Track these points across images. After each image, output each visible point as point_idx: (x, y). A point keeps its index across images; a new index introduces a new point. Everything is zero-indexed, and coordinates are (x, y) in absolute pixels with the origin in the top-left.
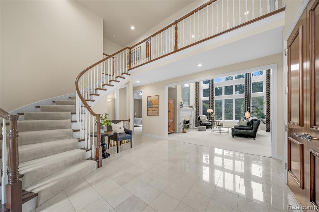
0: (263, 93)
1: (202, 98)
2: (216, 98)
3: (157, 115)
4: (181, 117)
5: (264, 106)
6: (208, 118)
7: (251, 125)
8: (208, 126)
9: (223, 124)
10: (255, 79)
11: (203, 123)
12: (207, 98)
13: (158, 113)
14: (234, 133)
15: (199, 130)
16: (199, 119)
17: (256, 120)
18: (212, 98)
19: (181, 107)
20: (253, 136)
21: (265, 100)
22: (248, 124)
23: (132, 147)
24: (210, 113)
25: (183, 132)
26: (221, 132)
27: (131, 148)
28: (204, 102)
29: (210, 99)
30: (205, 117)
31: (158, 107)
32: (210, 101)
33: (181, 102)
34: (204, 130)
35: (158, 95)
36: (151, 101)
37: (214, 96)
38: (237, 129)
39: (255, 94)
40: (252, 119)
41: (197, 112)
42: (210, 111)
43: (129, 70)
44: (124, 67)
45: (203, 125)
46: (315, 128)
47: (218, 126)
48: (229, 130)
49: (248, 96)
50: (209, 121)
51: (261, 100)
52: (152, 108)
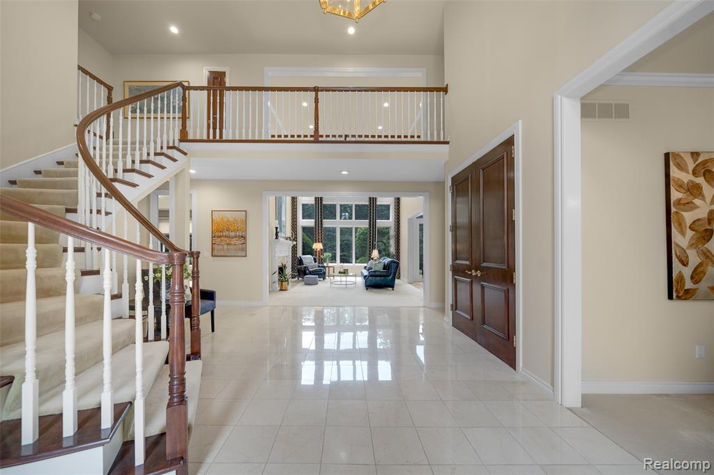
0: (390, 223)
1: (302, 222)
2: (327, 223)
3: (243, 254)
4: (277, 258)
5: (392, 242)
6: (315, 260)
7: (388, 269)
8: (321, 274)
9: (347, 270)
10: (382, 201)
11: (311, 270)
12: (310, 223)
13: (245, 250)
14: (368, 283)
15: (306, 284)
16: (301, 262)
17: (394, 262)
18: (319, 223)
19: (276, 238)
20: (391, 285)
21: (392, 233)
22: (385, 268)
23: (215, 330)
24: (318, 250)
25: (281, 290)
26: (348, 283)
27: (213, 330)
28: (304, 229)
29: (316, 225)
30: (310, 258)
31: (244, 237)
32: (316, 228)
33: (277, 228)
34: (316, 283)
35: (245, 211)
36: (235, 220)
37: (324, 220)
38: (371, 276)
39: (381, 223)
40: (388, 260)
41: (294, 248)
42: (318, 246)
43: (181, 141)
44: (171, 132)
45: (311, 273)
46: (485, 264)
47: (342, 273)
48: (360, 280)
49: (372, 225)
50: (319, 267)
51: (388, 233)
52: (226, 239)
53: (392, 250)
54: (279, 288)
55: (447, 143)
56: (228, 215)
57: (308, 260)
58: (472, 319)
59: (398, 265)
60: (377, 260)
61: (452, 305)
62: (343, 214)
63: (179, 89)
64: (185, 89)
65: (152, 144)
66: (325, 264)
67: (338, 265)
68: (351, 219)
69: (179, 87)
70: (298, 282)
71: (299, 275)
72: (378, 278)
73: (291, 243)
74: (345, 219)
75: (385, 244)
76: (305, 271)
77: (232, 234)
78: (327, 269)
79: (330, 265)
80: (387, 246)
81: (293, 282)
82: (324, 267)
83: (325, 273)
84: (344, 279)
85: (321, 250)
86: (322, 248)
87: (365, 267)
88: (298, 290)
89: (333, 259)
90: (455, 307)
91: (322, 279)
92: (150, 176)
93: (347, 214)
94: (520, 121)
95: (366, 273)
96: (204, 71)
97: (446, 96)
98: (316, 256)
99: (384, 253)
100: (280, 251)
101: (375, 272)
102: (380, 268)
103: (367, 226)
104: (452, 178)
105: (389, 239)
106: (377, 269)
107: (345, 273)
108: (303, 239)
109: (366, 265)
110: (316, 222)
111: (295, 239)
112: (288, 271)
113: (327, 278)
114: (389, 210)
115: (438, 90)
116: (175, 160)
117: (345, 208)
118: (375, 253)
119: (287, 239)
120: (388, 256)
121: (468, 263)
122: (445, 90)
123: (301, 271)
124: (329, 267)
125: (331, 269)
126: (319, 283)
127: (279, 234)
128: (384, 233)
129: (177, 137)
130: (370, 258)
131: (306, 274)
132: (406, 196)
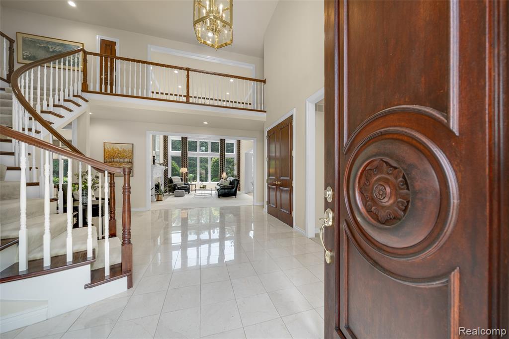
0: (234, 155)
1: (171, 153)
2: (191, 154)
4: (154, 178)
6: (182, 179)
7: (233, 185)
8: (187, 189)
10: (228, 141)
11: (179, 187)
12: (178, 153)
13: (132, 172)
14: (220, 193)
15: (175, 196)
16: (171, 181)
17: (236, 180)
18: (184, 154)
19: (154, 164)
20: (235, 194)
22: (230, 183)
24: (184, 173)
26: (206, 194)
28: (173, 158)
29: (182, 155)
30: (178, 178)
31: (132, 163)
32: (182, 157)
33: (154, 157)
34: (183, 196)
35: (132, 144)
36: (124, 150)
37: (188, 152)
38: (222, 189)
39: (228, 155)
40: (232, 179)
41: (166, 172)
42: (184, 170)
43: (83, 91)
44: (76, 84)
45: (179, 189)
46: (282, 178)
47: (202, 188)
48: (214, 193)
49: (222, 156)
50: (185, 184)
51: (233, 161)
52: (116, 163)
53: (235, 172)
54: (156, 200)
55: (265, 112)
56: (118, 146)
57: (177, 180)
58: (276, 207)
59: (238, 181)
60: (226, 179)
61: (267, 202)
62: (201, 148)
63: (81, 53)
64: (86, 53)
65: (62, 93)
66: (189, 183)
67: (198, 183)
68: (207, 151)
69: (82, 52)
70: (169, 195)
71: (170, 191)
72: (226, 190)
73: (164, 168)
74: (203, 151)
75: (231, 169)
76: (175, 187)
77: (122, 160)
78: (191, 185)
79: (193, 183)
80: (232, 170)
81: (166, 195)
82: (189, 185)
83: (189, 188)
84: (203, 192)
85: (186, 173)
86: (187, 171)
87: (218, 184)
88: (170, 200)
89: (195, 179)
90: (269, 202)
91: (187, 193)
92: (61, 117)
93: (204, 148)
94: (295, 109)
95: (218, 187)
96: (97, 38)
97: (265, 85)
98: (182, 176)
99: (230, 175)
100: (156, 173)
101: (224, 186)
102: (227, 184)
103: (219, 157)
104: (268, 132)
105: (233, 166)
106: (226, 184)
107: (204, 187)
108: (172, 165)
109: (218, 182)
110: (182, 153)
111: (167, 165)
112: (162, 188)
113: (191, 192)
114: (233, 146)
115: (261, 81)
116: (79, 106)
117: (202, 144)
118: (224, 175)
119: (161, 165)
120: (233, 176)
121: (274, 178)
122: (264, 82)
123: (172, 188)
124: (192, 184)
125: (194, 186)
126: (186, 195)
127: (156, 161)
128: (230, 162)
129: (80, 88)
130: (221, 178)
131: (176, 189)
132: (243, 139)
